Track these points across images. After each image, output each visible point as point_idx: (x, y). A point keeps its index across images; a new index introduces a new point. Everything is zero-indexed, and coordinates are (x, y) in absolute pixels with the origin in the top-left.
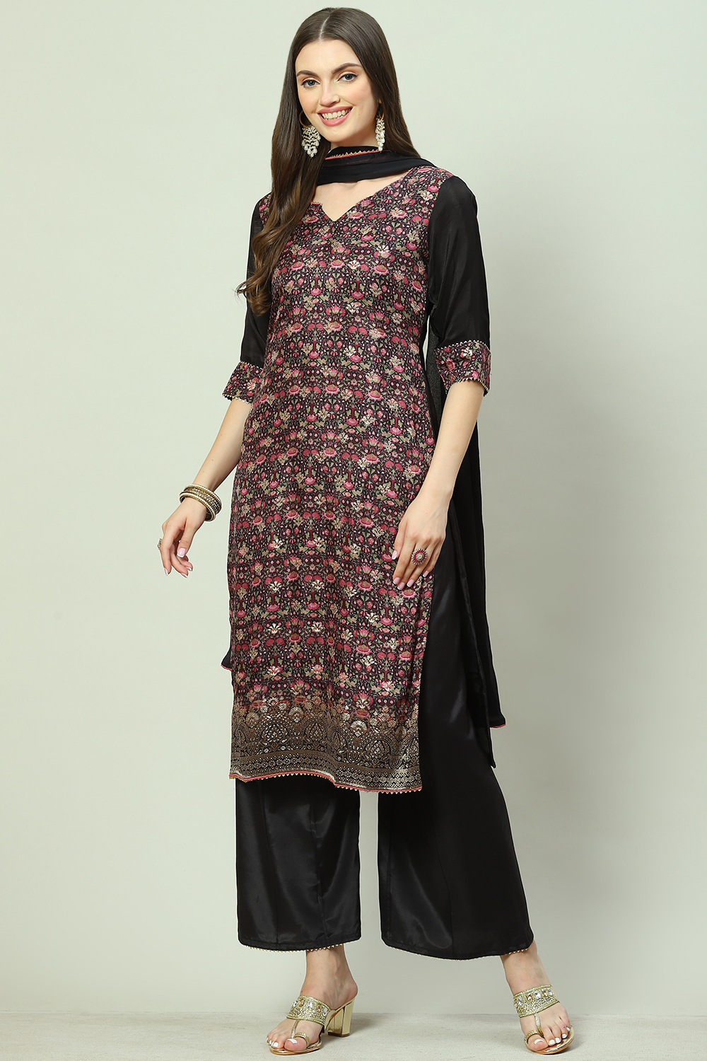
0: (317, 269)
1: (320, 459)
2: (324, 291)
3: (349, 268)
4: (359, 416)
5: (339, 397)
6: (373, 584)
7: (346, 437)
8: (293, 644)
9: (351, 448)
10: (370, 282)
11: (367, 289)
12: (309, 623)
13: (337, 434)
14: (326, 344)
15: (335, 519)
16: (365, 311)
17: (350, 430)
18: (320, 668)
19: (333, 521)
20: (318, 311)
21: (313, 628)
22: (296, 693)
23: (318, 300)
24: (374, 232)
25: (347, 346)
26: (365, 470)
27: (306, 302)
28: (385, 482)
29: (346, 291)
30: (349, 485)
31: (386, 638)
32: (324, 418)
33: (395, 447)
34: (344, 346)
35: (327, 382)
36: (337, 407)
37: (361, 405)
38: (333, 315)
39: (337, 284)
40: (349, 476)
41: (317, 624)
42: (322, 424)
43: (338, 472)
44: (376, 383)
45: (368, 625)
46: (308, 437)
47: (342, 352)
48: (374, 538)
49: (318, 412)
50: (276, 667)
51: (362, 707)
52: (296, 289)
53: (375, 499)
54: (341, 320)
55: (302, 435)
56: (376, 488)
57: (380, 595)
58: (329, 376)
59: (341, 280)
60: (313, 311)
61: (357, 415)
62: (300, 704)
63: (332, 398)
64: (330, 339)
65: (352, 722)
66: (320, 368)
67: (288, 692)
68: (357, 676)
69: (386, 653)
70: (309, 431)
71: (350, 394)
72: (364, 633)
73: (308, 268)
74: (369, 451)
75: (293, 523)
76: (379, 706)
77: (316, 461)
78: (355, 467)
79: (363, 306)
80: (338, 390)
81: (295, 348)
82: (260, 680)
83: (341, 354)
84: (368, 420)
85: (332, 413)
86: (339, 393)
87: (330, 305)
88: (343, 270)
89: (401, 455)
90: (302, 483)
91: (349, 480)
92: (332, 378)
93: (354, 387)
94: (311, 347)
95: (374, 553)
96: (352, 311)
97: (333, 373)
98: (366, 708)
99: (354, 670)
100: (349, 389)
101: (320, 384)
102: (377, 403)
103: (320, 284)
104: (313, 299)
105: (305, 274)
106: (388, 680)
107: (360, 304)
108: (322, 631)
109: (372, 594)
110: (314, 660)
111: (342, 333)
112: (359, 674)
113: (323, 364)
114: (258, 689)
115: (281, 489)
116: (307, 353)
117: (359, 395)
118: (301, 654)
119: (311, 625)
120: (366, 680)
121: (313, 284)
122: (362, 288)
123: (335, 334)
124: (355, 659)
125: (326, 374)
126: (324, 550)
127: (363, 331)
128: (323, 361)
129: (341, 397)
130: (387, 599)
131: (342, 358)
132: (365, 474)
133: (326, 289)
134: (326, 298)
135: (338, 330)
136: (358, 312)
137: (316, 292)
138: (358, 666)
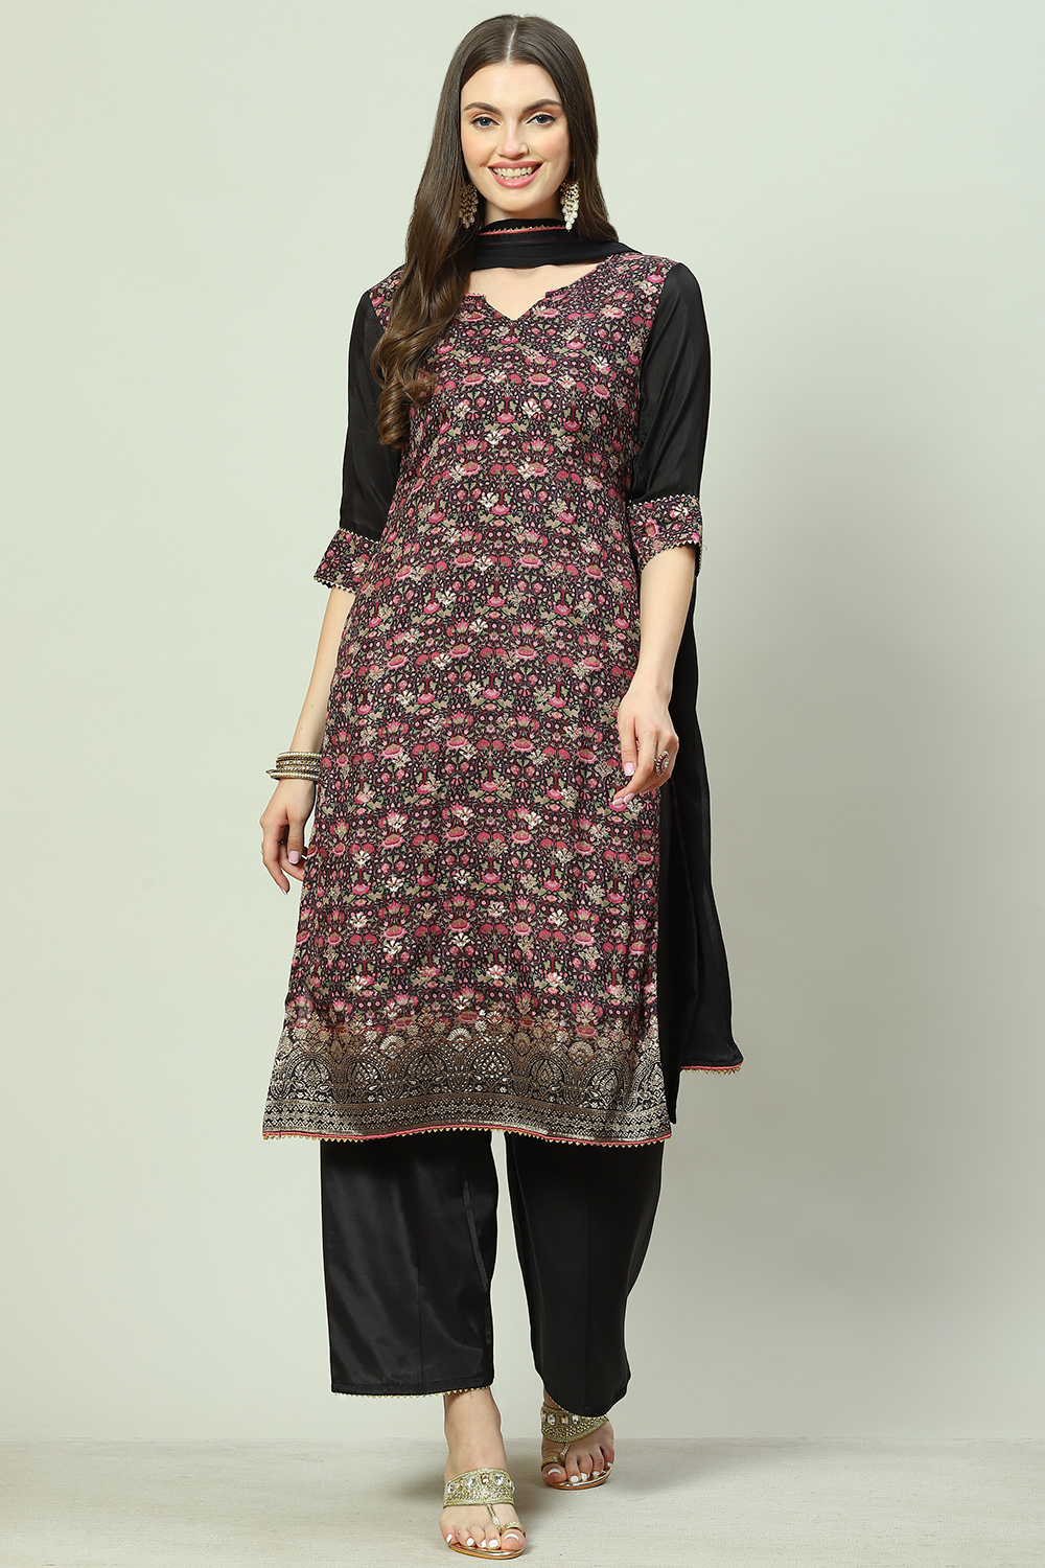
0: (507, 385)
1: (509, 663)
2: (520, 417)
3: (559, 387)
4: (573, 601)
5: (541, 572)
6: (595, 844)
7: (554, 632)
8: (457, 934)
9: (561, 647)
10: (588, 409)
11: (585, 418)
12: (484, 903)
13: (538, 627)
14: (520, 495)
15: (534, 750)
16: (580, 449)
17: (559, 622)
18: (501, 969)
19: (529, 754)
20: (509, 446)
21: (489, 910)
22: (461, 1008)
23: (509, 431)
24: (583, 337)
25: (555, 498)
26: (584, 680)
27: (489, 432)
28: (612, 698)
29: (556, 419)
30: (558, 702)
31: (615, 922)
32: (517, 602)
33: (622, 647)
34: (550, 498)
35: (523, 550)
36: (538, 587)
37: (575, 586)
38: (532, 453)
39: (541, 408)
40: (558, 689)
41: (497, 904)
42: (514, 611)
43: (540, 682)
44: (595, 555)
45: (590, 904)
46: (490, 630)
47: (546, 508)
48: (598, 779)
49: (507, 593)
50: (431, 967)
51: (585, 1021)
52: (473, 412)
53: (598, 722)
54: (546, 460)
55: (478, 626)
56: (600, 706)
57: (605, 861)
58: (525, 541)
59: (548, 403)
60: (500, 446)
61: (569, 599)
62: (466, 1024)
63: (531, 574)
64: (528, 487)
65: (571, 1045)
66: (510, 529)
67: (448, 1006)
68: (575, 977)
69: (614, 944)
70: (490, 622)
71: (560, 569)
72: (583, 915)
73: (492, 383)
74: (588, 652)
75: (458, 755)
76: (610, 1019)
77: (503, 665)
78: (567, 675)
79: (578, 442)
80: (540, 562)
81: (467, 498)
82: (407, 987)
83: (544, 510)
84: (586, 608)
85: (530, 596)
86: (541, 566)
87: (529, 438)
88: (551, 388)
89: (631, 657)
90: (477, 697)
91: (558, 694)
92: (530, 544)
93: (565, 559)
94: (495, 499)
95: (597, 800)
96: (563, 449)
97: (533, 538)
98: (591, 1023)
99: (570, 968)
100: (557, 561)
101: (511, 552)
102: (597, 583)
103: (513, 406)
104: (500, 428)
105: (488, 391)
106: (618, 983)
107: (574, 439)
108: (504, 914)
109: (594, 859)
110: (490, 958)
111: (547, 480)
112: (578, 974)
113: (517, 524)
114: (403, 1001)
115: (438, 705)
116: (488, 506)
117: (572, 571)
118: (471, 950)
119: (487, 906)
120: (588, 981)
121: (501, 407)
122: (579, 416)
123: (536, 480)
124: (571, 952)
125: (520, 539)
126: (509, 796)
127: (576, 478)
128: (518, 520)
129: (545, 573)
130: (616, 865)
131: (547, 517)
132: (582, 686)
133: (523, 415)
134: (524, 428)
135: (540, 474)
136: (570, 450)
137: (505, 418)
138: (576, 962)
